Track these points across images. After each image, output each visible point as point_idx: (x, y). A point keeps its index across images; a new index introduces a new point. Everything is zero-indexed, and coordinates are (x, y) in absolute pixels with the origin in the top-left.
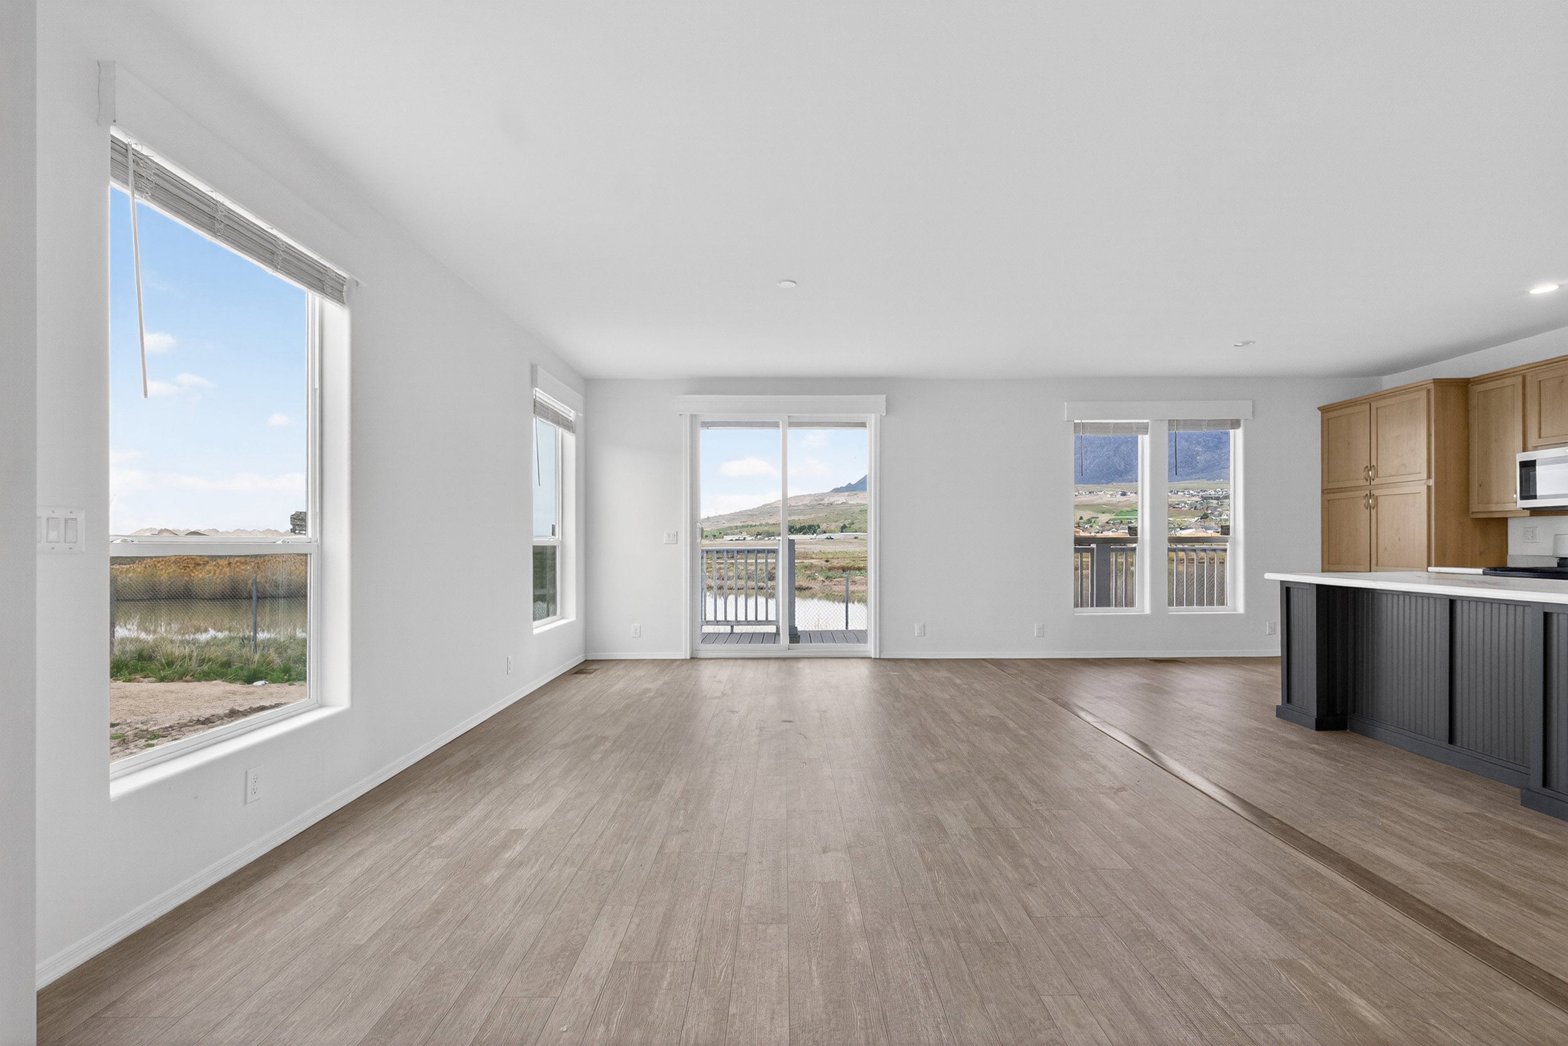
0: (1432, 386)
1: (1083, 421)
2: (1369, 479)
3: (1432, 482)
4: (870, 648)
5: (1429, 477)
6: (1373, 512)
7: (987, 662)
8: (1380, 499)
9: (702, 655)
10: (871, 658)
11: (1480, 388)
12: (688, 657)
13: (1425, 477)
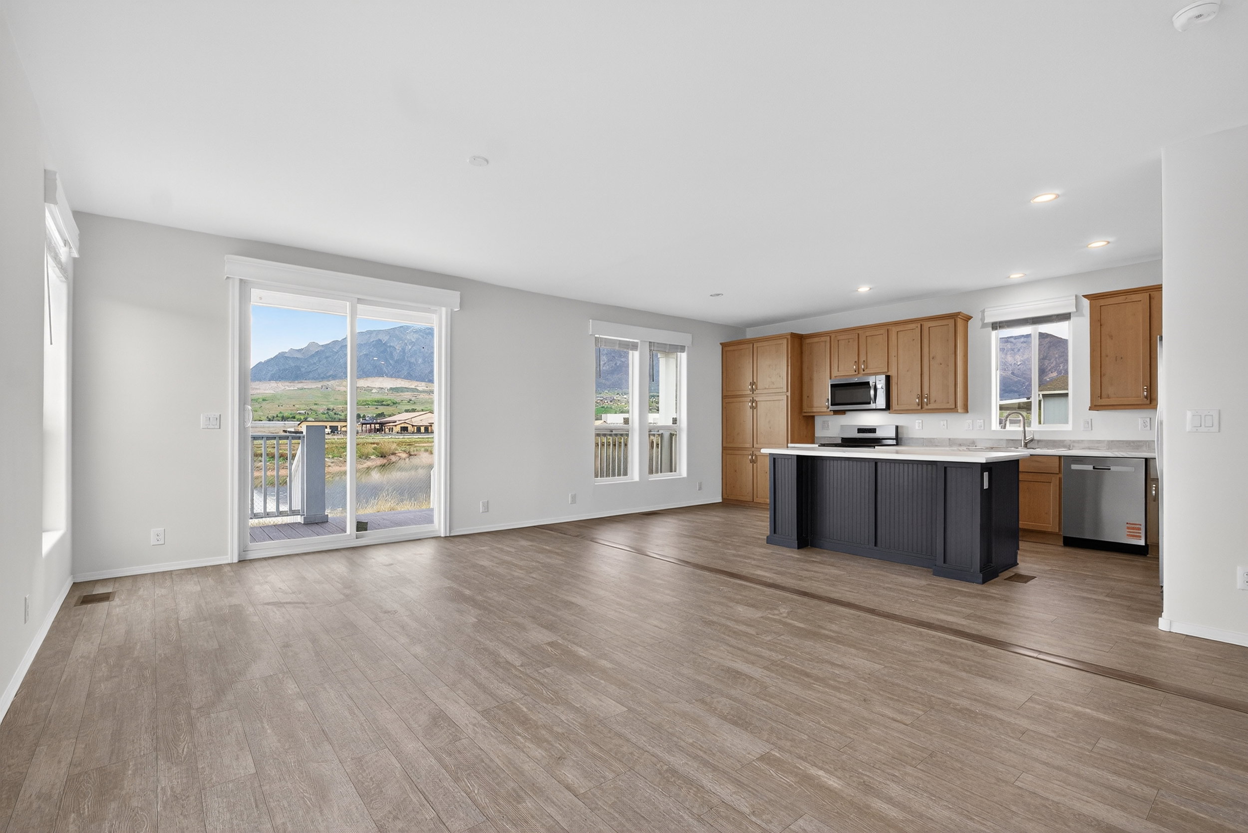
0: (789, 337)
1: (601, 336)
2: (753, 390)
3: (789, 394)
4: (440, 527)
5: (787, 391)
6: (755, 411)
7: (539, 528)
8: (758, 403)
9: (252, 555)
10: (440, 537)
11: (808, 341)
12: (236, 560)
13: (786, 391)
